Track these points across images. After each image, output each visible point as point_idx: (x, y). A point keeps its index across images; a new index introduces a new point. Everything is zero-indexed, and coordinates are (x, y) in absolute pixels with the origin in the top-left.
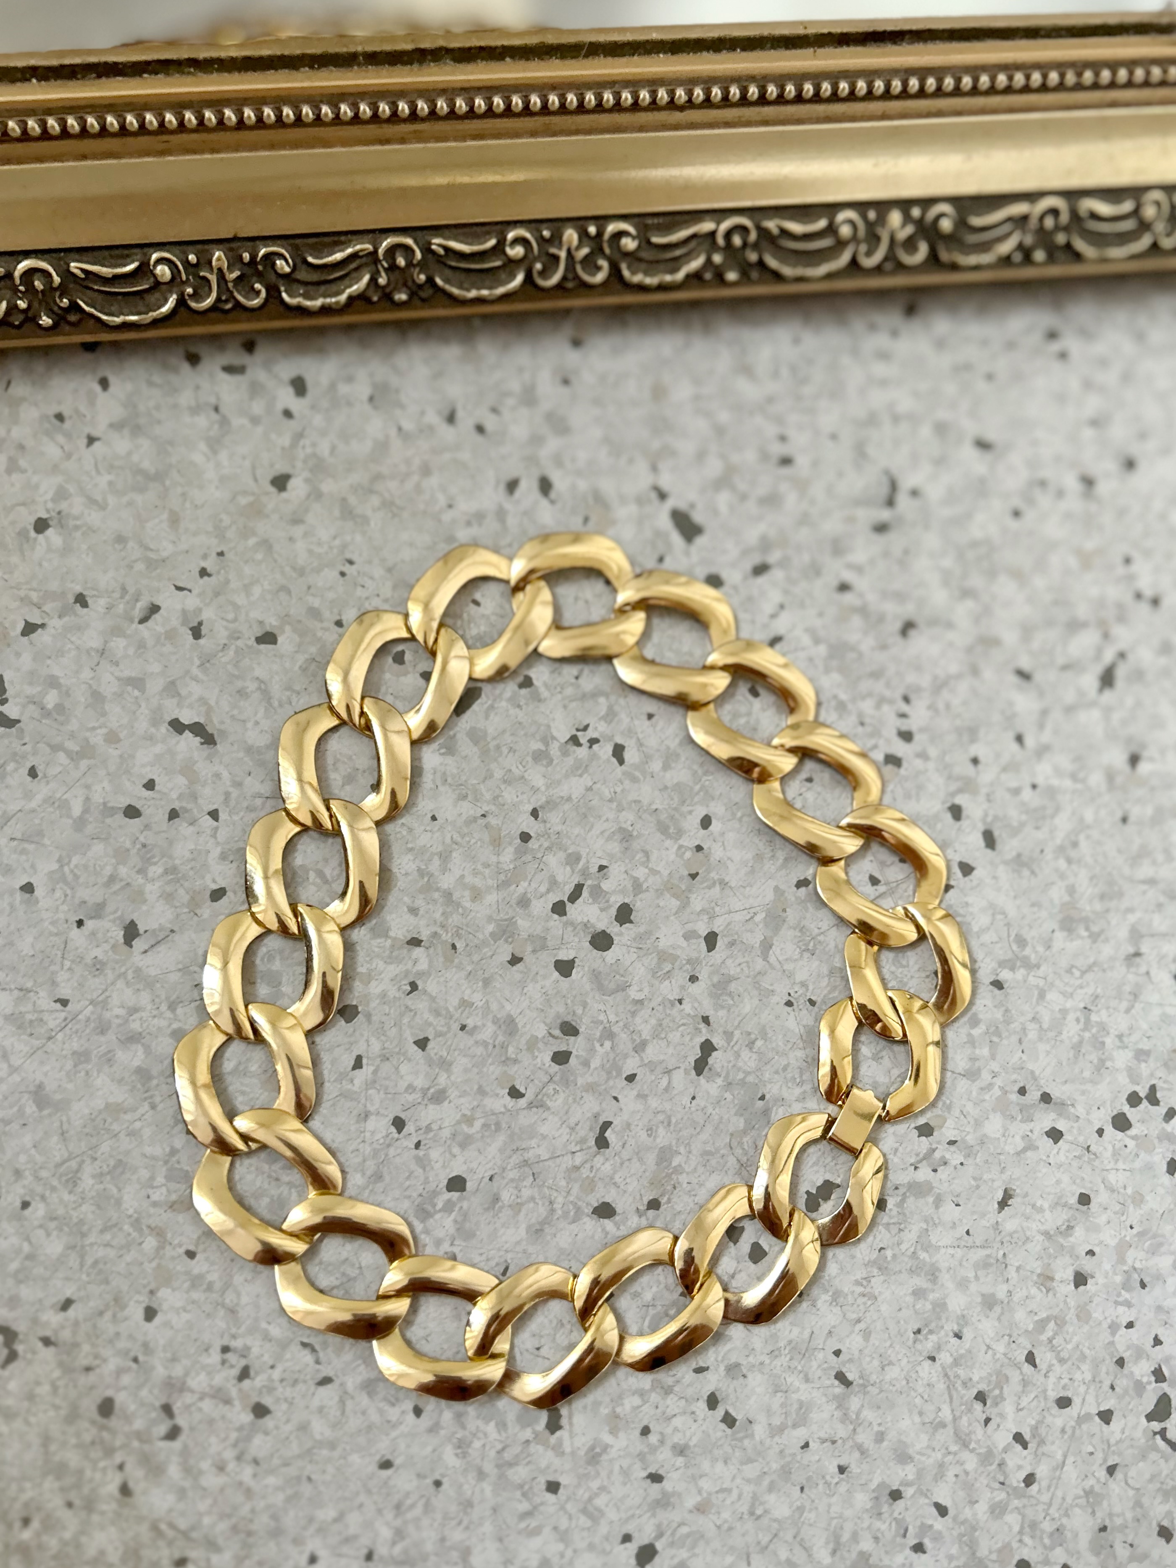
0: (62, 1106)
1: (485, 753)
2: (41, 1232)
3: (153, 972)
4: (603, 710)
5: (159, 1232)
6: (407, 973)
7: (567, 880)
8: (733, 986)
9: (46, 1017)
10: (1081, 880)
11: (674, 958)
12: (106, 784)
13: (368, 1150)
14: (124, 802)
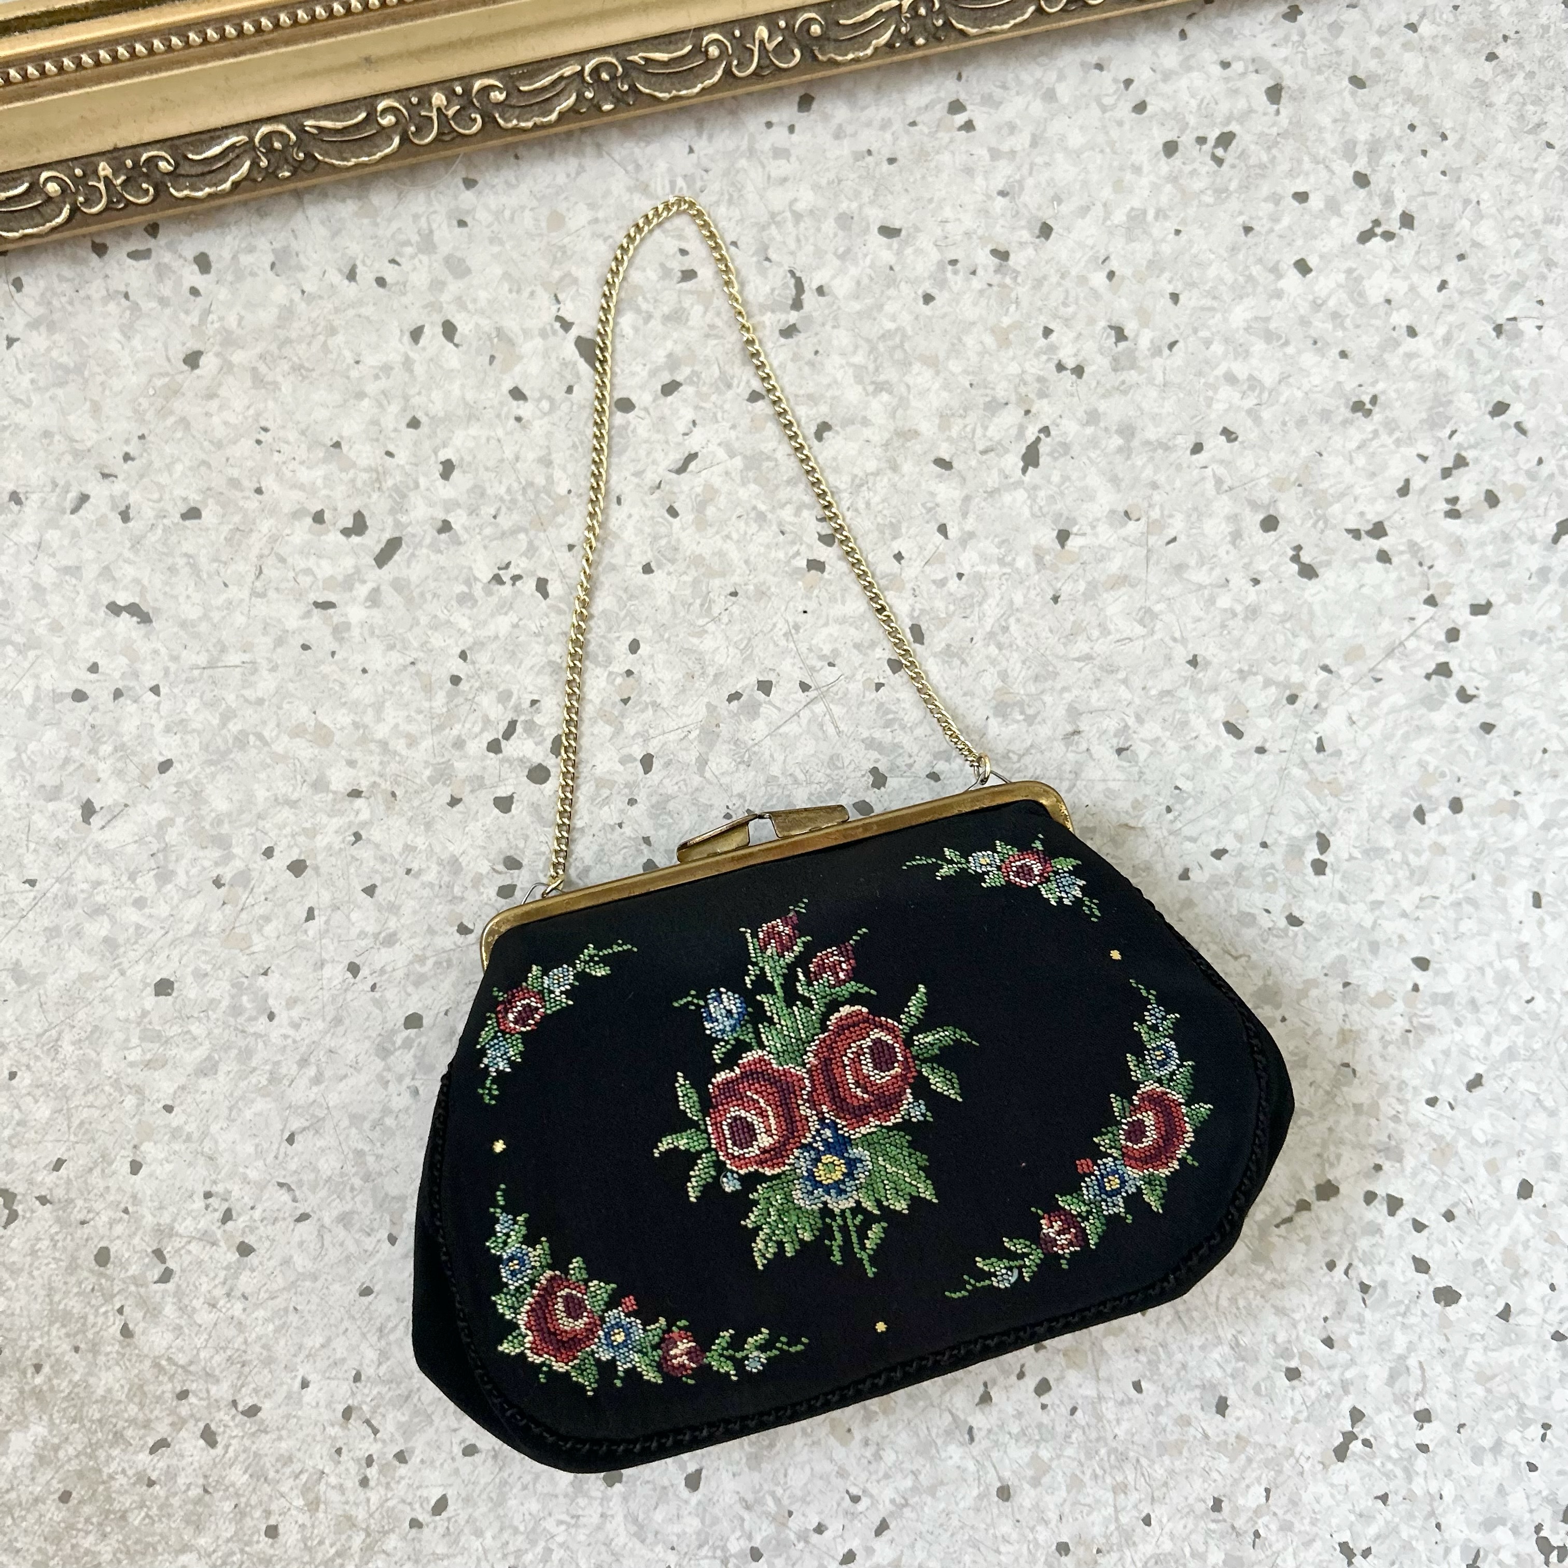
0: (38, 980)
1: (409, 602)
2: (29, 1099)
3: (111, 846)
4: (524, 546)
5: (138, 1091)
6: (350, 824)
7: (500, 716)
8: (671, 806)
9: (17, 897)
10: (1014, 663)
11: (612, 784)
12: (53, 672)
13: (326, 996)
14: (70, 687)
